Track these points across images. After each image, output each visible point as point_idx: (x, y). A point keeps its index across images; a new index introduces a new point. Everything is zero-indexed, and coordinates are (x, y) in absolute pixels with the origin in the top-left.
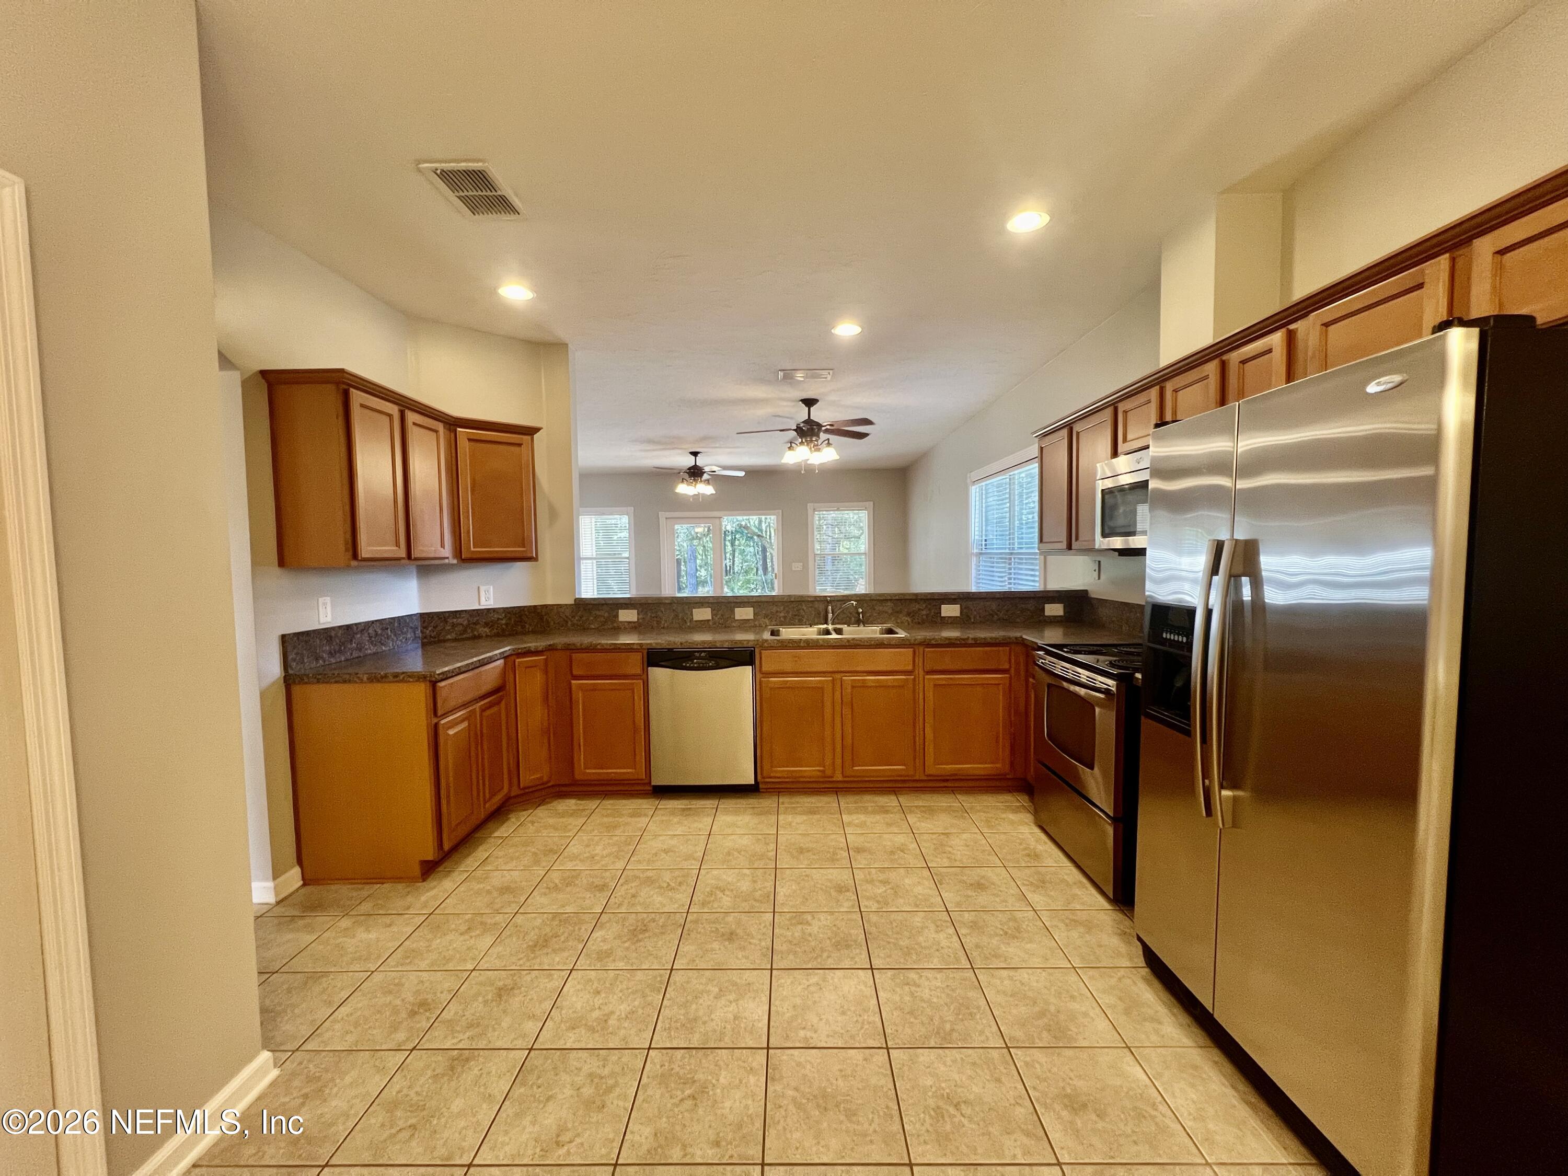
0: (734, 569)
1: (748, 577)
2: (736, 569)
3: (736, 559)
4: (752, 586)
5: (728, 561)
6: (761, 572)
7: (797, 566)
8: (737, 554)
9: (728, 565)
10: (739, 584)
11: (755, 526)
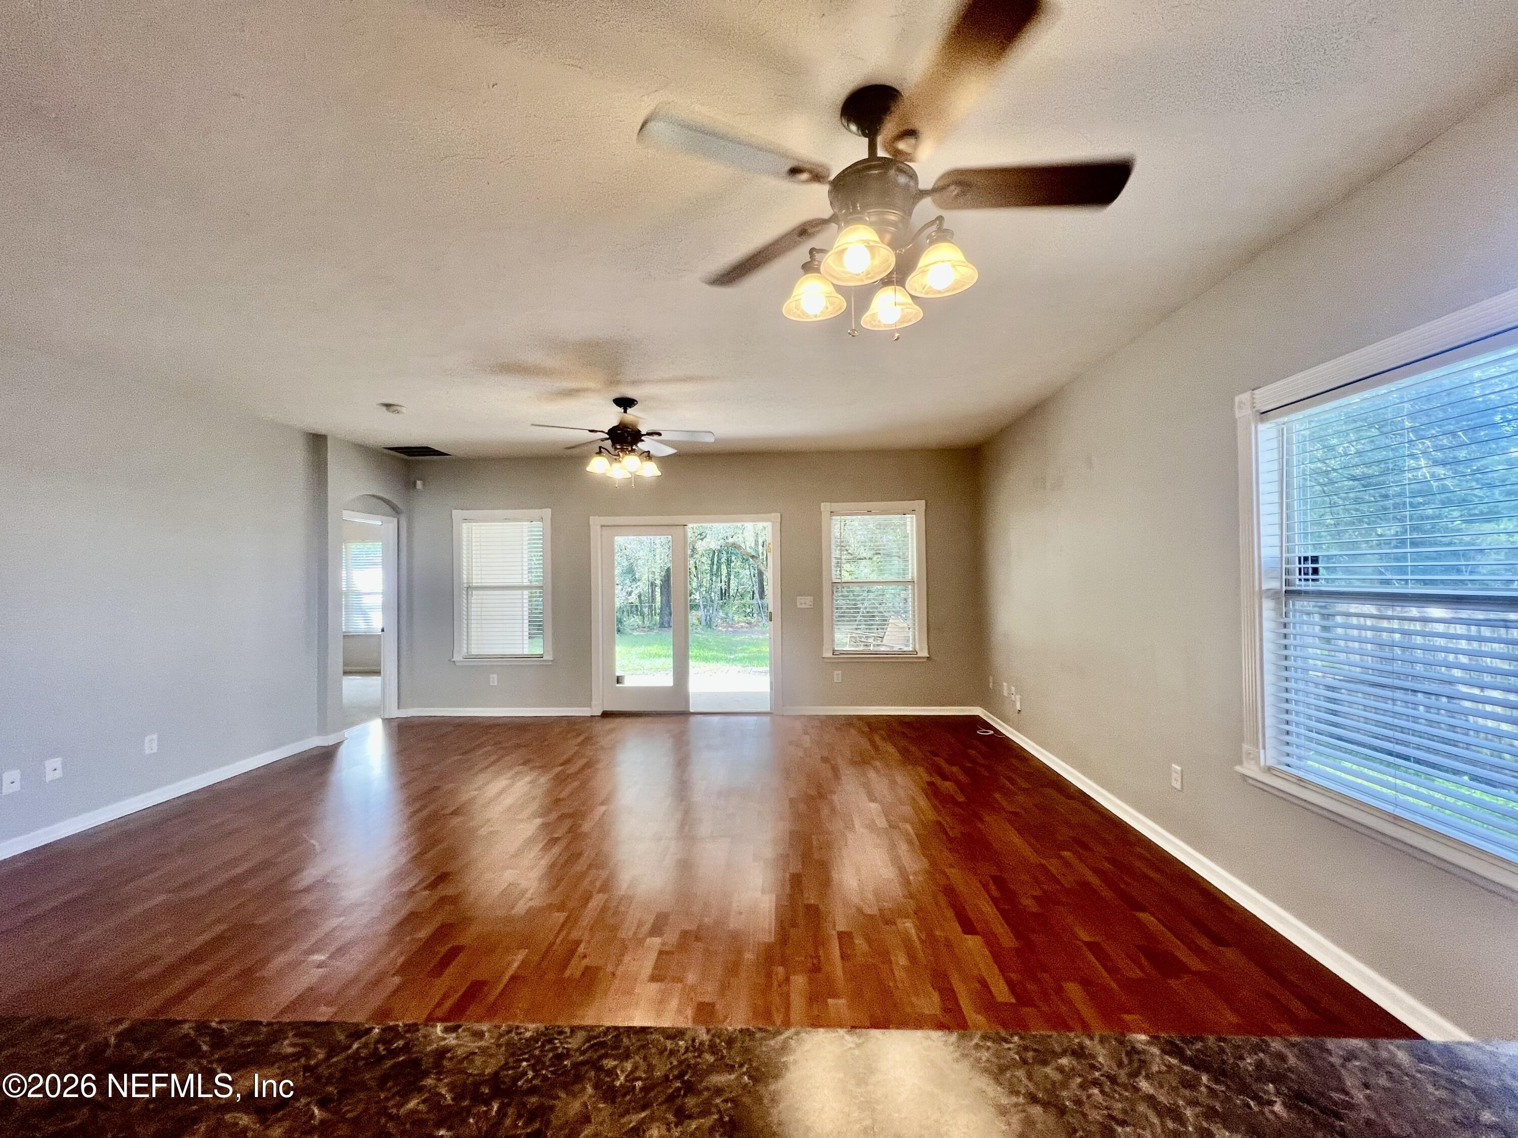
0: (729, 593)
1: (743, 602)
2: (732, 592)
3: (732, 582)
4: (748, 610)
5: (723, 583)
6: (757, 596)
7: (804, 602)
8: (732, 577)
9: (723, 588)
10: (734, 609)
11: (750, 547)
